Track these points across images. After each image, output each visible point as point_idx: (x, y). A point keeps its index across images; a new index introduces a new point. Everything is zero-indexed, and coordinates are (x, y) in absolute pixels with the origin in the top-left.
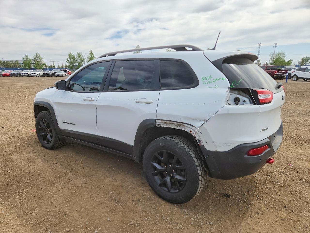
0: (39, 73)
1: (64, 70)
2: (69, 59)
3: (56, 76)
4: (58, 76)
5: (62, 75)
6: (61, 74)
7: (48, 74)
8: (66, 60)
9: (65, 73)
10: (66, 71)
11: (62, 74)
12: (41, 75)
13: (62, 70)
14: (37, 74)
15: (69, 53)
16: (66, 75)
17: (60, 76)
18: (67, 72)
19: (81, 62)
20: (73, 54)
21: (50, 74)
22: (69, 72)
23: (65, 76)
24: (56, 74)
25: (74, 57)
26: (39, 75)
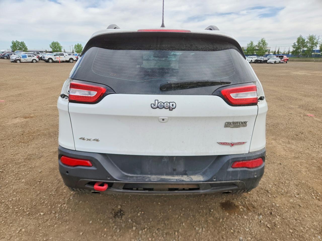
0: (251, 59)
1: (279, 57)
2: (297, 44)
3: (268, 63)
4: (271, 63)
5: (274, 62)
6: (274, 60)
7: (260, 61)
8: (293, 45)
9: (280, 60)
10: (281, 57)
11: (276, 60)
12: (253, 61)
13: (277, 57)
14: (250, 60)
15: (299, 36)
16: (281, 62)
17: (272, 63)
18: (283, 58)
19: (312, 47)
20: (303, 37)
21: (262, 61)
22: (286, 58)
23: (278, 63)
24: (268, 61)
25: (304, 40)
26: (251, 61)
